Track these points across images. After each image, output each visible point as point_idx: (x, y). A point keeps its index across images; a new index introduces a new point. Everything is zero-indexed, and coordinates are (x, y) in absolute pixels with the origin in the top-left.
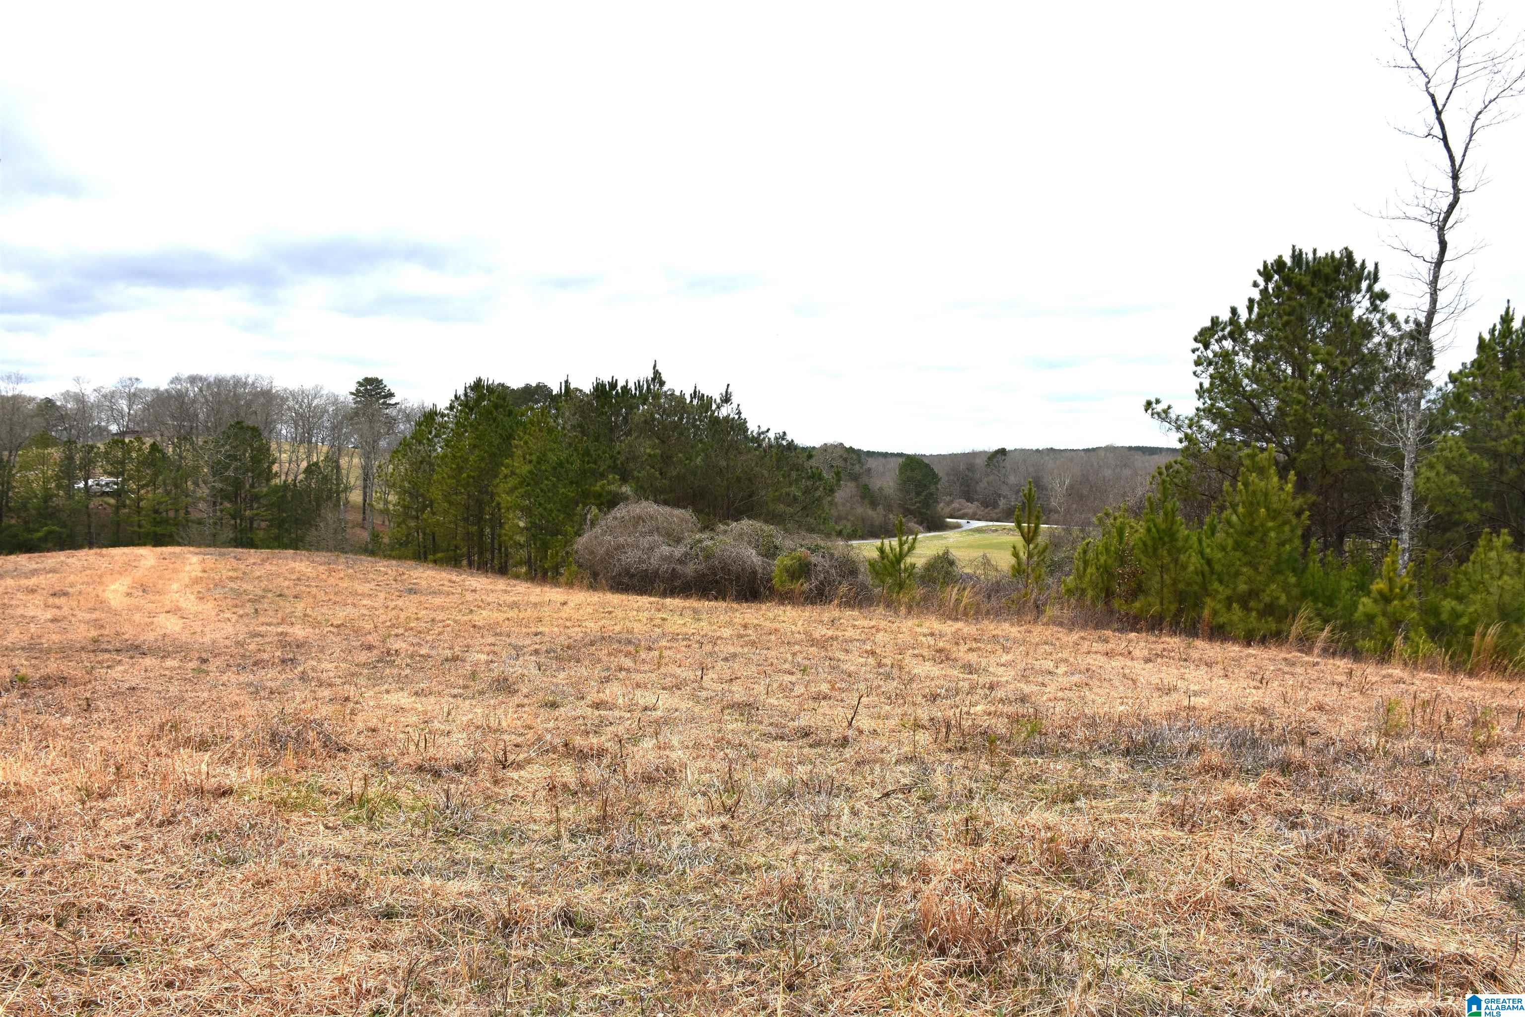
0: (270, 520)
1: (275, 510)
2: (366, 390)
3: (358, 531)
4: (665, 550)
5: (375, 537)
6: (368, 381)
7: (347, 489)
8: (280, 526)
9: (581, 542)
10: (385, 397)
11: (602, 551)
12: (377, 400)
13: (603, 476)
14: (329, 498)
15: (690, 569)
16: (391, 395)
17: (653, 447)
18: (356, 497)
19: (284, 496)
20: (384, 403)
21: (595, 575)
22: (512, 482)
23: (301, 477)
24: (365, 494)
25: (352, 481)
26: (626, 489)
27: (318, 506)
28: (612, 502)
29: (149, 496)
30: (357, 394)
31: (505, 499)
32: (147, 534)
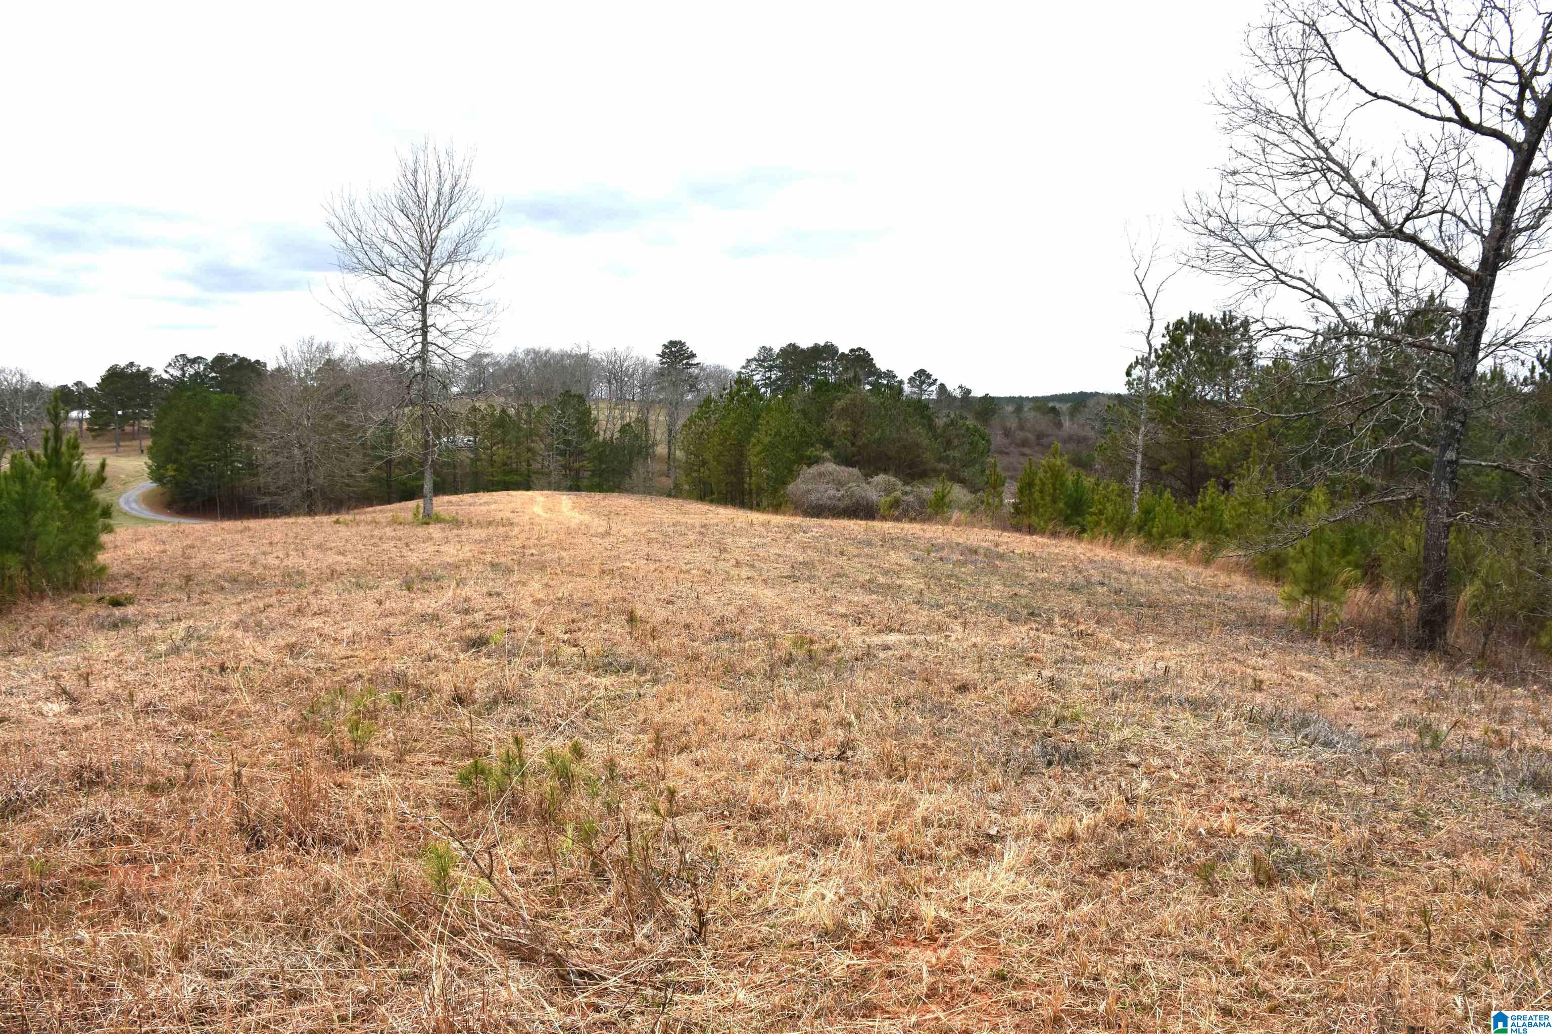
0: (593, 471)
1: (596, 462)
2: (671, 352)
3: (664, 479)
4: (831, 492)
5: (676, 486)
6: (672, 343)
7: (654, 444)
8: (600, 476)
9: (791, 487)
10: (688, 358)
11: (799, 493)
12: (681, 361)
13: (812, 445)
14: (639, 453)
15: (842, 505)
16: (693, 356)
17: (847, 426)
18: (661, 450)
19: (604, 451)
20: (687, 364)
21: (796, 508)
22: (759, 448)
23: (617, 435)
24: (670, 448)
25: (658, 437)
26: (826, 454)
27: (631, 461)
28: (813, 461)
29: (500, 452)
30: (663, 355)
31: (753, 460)
32: (499, 482)
